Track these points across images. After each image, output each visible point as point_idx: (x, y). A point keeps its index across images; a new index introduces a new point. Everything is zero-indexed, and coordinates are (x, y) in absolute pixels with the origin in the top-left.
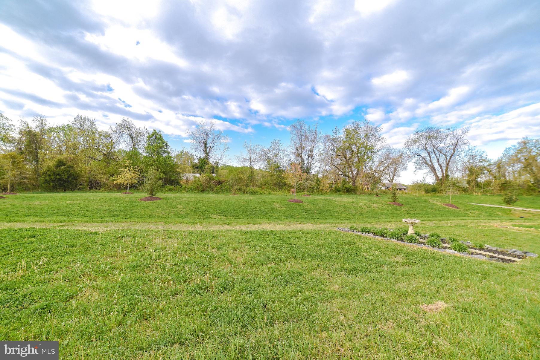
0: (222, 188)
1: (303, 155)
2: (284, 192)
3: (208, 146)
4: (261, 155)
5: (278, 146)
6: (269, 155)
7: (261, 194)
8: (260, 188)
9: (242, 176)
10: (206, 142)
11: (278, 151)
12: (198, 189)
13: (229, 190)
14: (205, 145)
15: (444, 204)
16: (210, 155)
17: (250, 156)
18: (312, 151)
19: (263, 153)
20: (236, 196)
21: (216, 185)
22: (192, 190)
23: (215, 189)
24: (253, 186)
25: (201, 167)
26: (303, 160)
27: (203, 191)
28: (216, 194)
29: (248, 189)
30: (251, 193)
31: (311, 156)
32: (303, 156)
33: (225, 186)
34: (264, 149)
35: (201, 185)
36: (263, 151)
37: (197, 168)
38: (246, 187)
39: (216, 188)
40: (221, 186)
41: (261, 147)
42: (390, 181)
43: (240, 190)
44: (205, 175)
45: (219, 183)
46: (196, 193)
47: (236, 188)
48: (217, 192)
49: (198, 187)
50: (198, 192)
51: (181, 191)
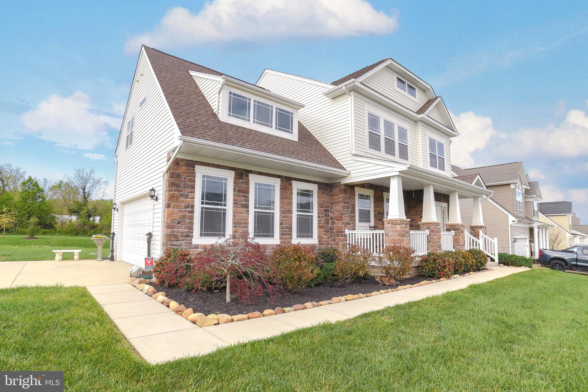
3: (86, 190)
10: (85, 188)
14: (84, 190)
16: (88, 199)
21: (90, 229)
22: (66, 233)
25: (78, 212)
27: (77, 234)
35: (75, 229)
37: (74, 212)
39: (89, 232)
44: (79, 221)
45: (94, 227)
46: (70, 235)
49: (72, 231)
50: (72, 235)
51: (55, 234)
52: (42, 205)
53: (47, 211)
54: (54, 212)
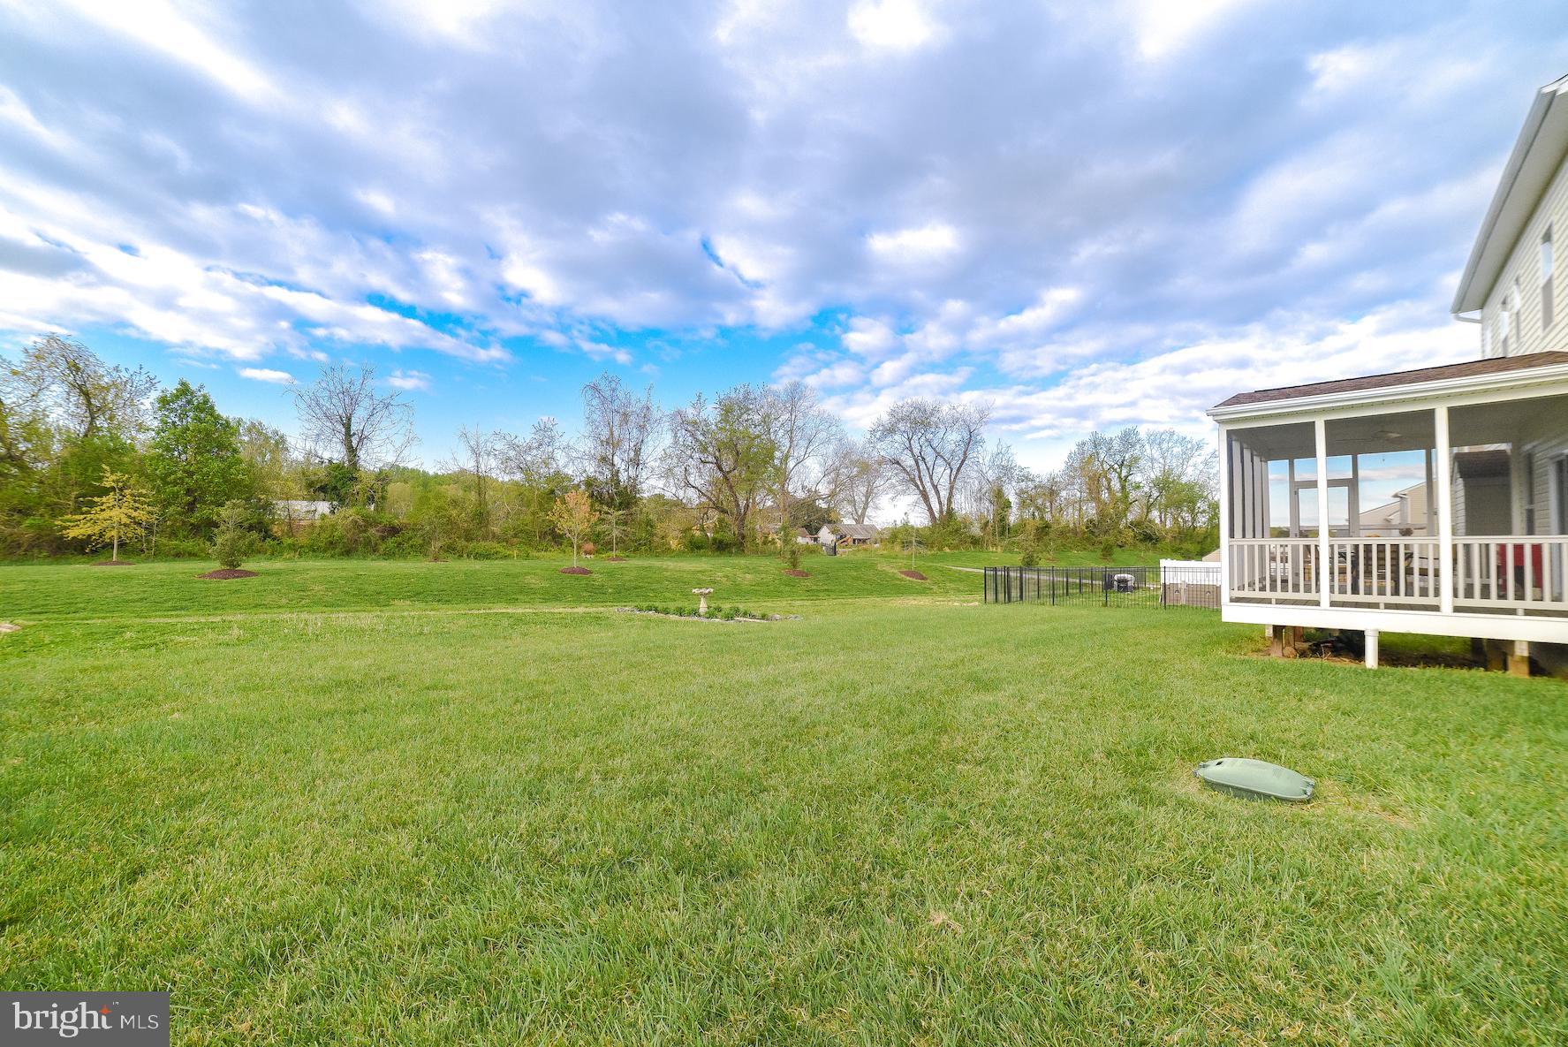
0: (400, 544)
1: (617, 460)
2: (565, 552)
3: (354, 428)
4: (509, 459)
5: (552, 438)
6: (529, 458)
7: (506, 557)
8: (505, 544)
9: (454, 513)
10: (349, 419)
11: (550, 449)
12: (334, 548)
13: (421, 550)
14: (348, 426)
15: (902, 573)
16: (362, 454)
17: (478, 462)
18: (637, 451)
19: (512, 453)
20: (440, 564)
21: (383, 538)
22: (314, 550)
23: (382, 548)
24: (485, 538)
25: (335, 488)
26: (618, 472)
27: (348, 553)
28: (384, 559)
29: (471, 545)
30: (478, 556)
31: (636, 462)
32: (615, 463)
33: (410, 539)
34: (516, 441)
35: (341, 538)
36: (513, 446)
37: (323, 489)
38: (467, 541)
39: (384, 546)
40: (399, 539)
41: (508, 438)
42: (856, 520)
43: (450, 549)
44: (350, 513)
45: (394, 531)
46: (327, 558)
47: (439, 544)
48: (388, 555)
49: (331, 543)
50: (332, 556)
51: (281, 553)
52: (230, 468)
53: (246, 486)
54: (266, 491)
